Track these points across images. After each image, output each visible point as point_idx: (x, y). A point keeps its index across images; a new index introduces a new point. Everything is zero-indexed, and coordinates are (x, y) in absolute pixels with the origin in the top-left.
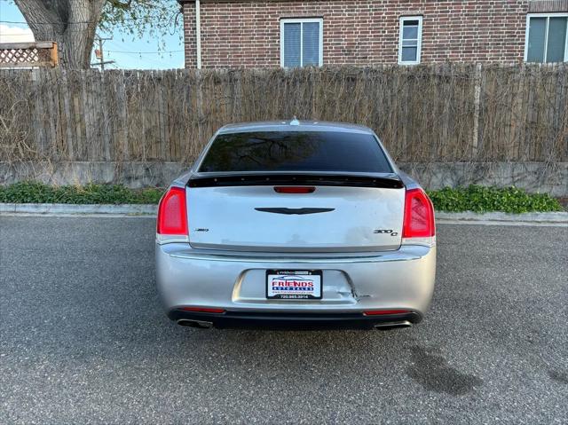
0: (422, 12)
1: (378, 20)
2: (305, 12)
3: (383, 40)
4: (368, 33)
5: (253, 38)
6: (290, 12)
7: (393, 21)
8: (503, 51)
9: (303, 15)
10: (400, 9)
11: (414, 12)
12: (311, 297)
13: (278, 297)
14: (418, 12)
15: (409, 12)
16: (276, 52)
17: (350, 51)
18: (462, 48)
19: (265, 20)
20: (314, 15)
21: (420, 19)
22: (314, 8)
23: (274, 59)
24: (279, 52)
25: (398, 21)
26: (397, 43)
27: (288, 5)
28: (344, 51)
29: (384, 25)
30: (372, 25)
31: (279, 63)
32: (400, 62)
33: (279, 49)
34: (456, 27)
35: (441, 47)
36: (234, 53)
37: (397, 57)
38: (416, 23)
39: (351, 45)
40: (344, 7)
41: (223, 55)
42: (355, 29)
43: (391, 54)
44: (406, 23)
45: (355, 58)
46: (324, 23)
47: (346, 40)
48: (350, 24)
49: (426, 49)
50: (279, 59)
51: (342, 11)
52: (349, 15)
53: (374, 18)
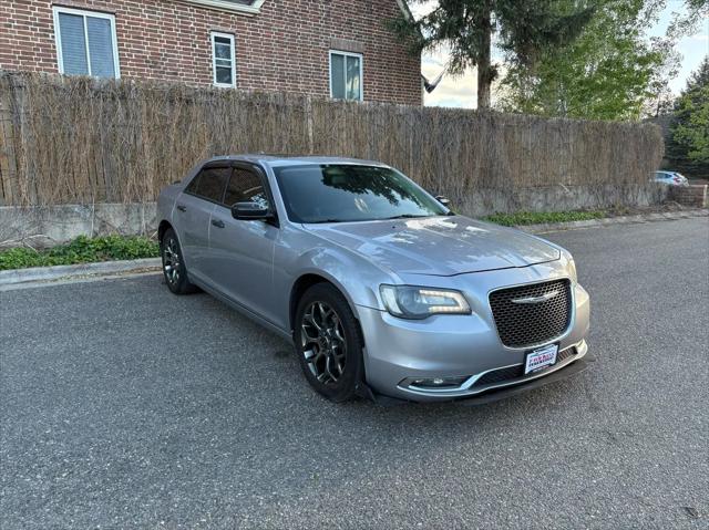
0: (234, 30)
1: (186, 31)
3: (194, 55)
4: (176, 43)
5: (10, 26)
7: (203, 35)
8: (313, 84)
9: (88, 6)
10: (210, 23)
11: (224, 29)
14: (230, 29)
15: (219, 28)
16: (48, 52)
17: (156, 63)
18: (277, 76)
20: (102, 8)
21: (231, 37)
23: (48, 60)
24: (55, 52)
25: (209, 36)
26: (211, 61)
28: (148, 62)
29: (193, 37)
30: (180, 35)
31: (56, 66)
32: (216, 84)
33: (54, 47)
34: (269, 53)
35: (256, 72)
37: (212, 78)
38: (228, 41)
39: (156, 55)
40: (143, 7)
42: (159, 36)
43: (204, 74)
44: (217, 39)
45: (163, 72)
46: (117, 21)
47: (148, 48)
48: (153, 29)
49: (241, 73)
50: (56, 61)
51: (140, 11)
52: (150, 17)
53: (181, 27)
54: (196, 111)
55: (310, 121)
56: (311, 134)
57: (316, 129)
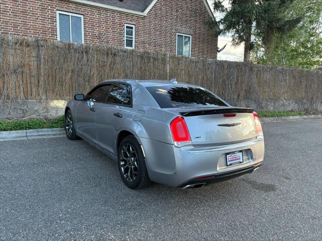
0: (135, 23)
1: (114, 23)
2: (73, 9)
3: (117, 34)
4: (109, 29)
5: (38, 19)
6: (63, 7)
7: (121, 25)
8: (168, 49)
9: (72, 11)
10: (125, 20)
11: (131, 23)
12: (240, 162)
13: (231, 165)
14: (133, 23)
15: (129, 22)
16: (54, 30)
17: (100, 37)
18: (153, 44)
19: (46, 9)
20: (78, 12)
21: (134, 26)
22: (78, 8)
23: (53, 35)
24: (56, 31)
25: (124, 25)
26: (124, 37)
27: (62, 3)
28: (97, 37)
29: (117, 26)
30: (111, 25)
31: (57, 37)
32: (126, 47)
33: (56, 29)
34: (150, 34)
35: (144, 42)
36: (24, 26)
37: (124, 44)
38: (132, 28)
39: (100, 34)
40: (96, 12)
41: (15, 26)
42: (102, 25)
43: (121, 44)
44: (127, 27)
45: (103, 41)
46: (84, 18)
47: (97, 31)
48: (100, 22)
49: (137, 42)
50: (56, 35)
51: (95, 14)
52: (99, 17)
53: (112, 21)
54: (118, 59)
55: (168, 65)
56: (168, 71)
57: (171, 69)
